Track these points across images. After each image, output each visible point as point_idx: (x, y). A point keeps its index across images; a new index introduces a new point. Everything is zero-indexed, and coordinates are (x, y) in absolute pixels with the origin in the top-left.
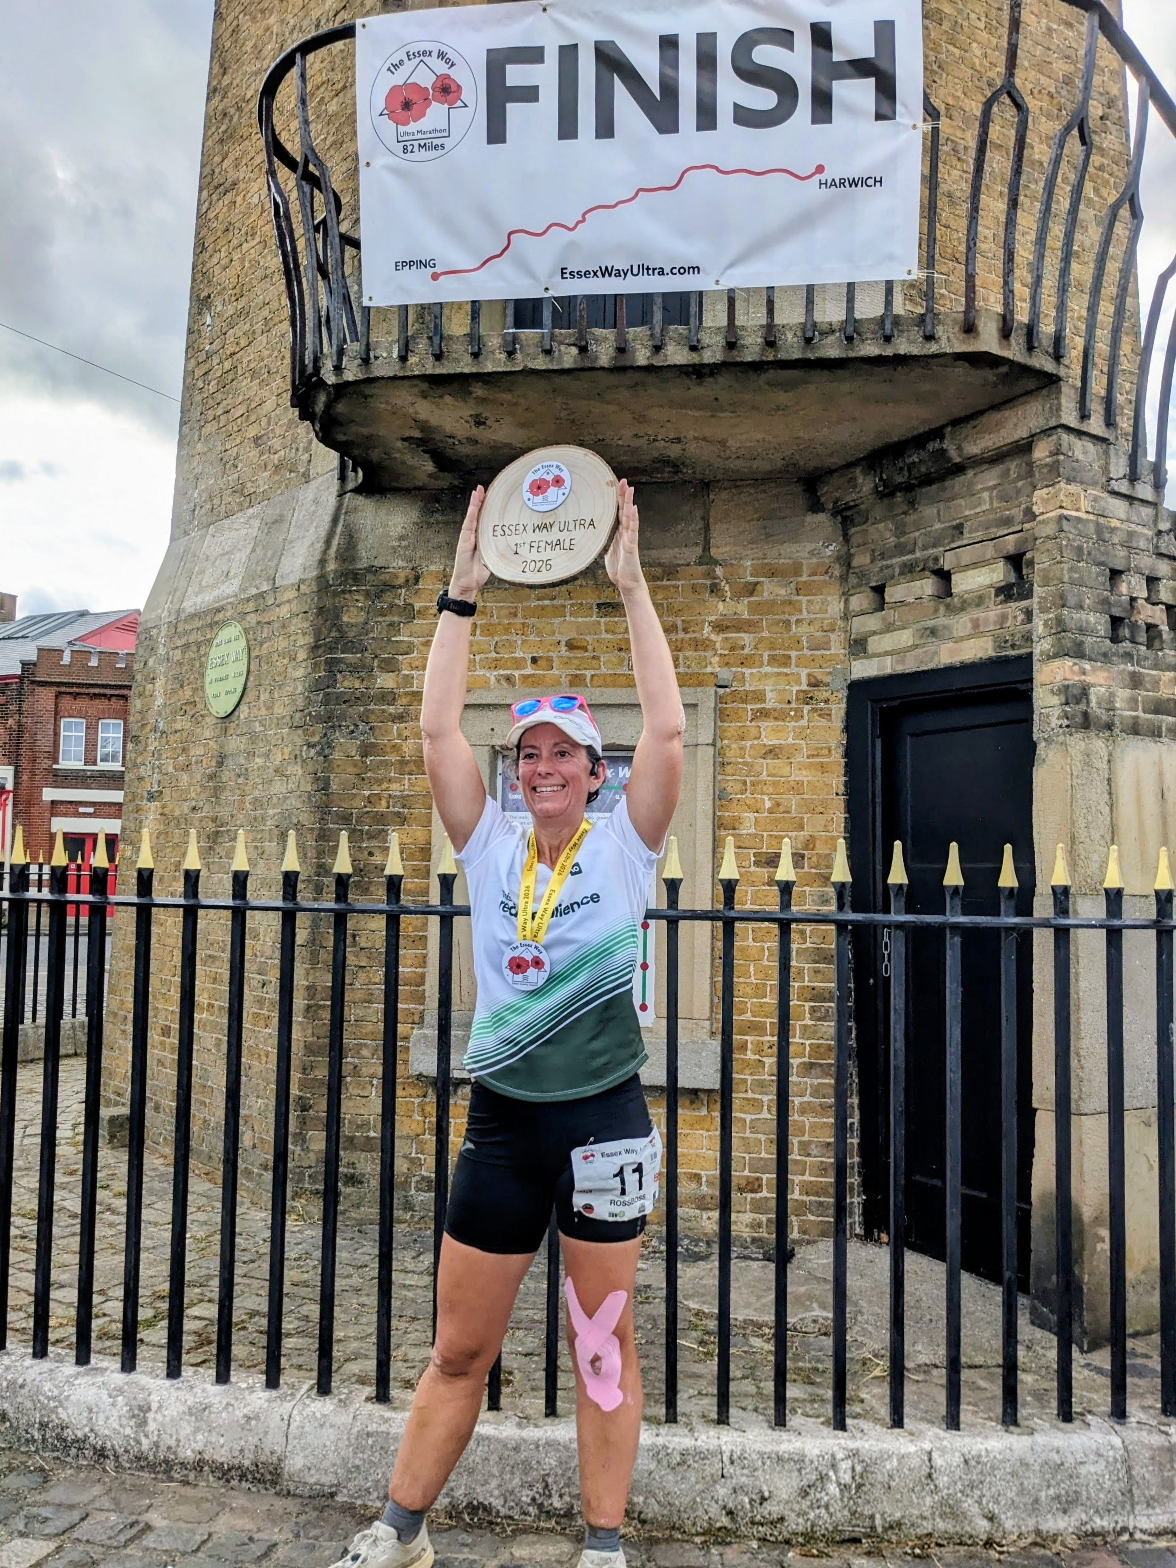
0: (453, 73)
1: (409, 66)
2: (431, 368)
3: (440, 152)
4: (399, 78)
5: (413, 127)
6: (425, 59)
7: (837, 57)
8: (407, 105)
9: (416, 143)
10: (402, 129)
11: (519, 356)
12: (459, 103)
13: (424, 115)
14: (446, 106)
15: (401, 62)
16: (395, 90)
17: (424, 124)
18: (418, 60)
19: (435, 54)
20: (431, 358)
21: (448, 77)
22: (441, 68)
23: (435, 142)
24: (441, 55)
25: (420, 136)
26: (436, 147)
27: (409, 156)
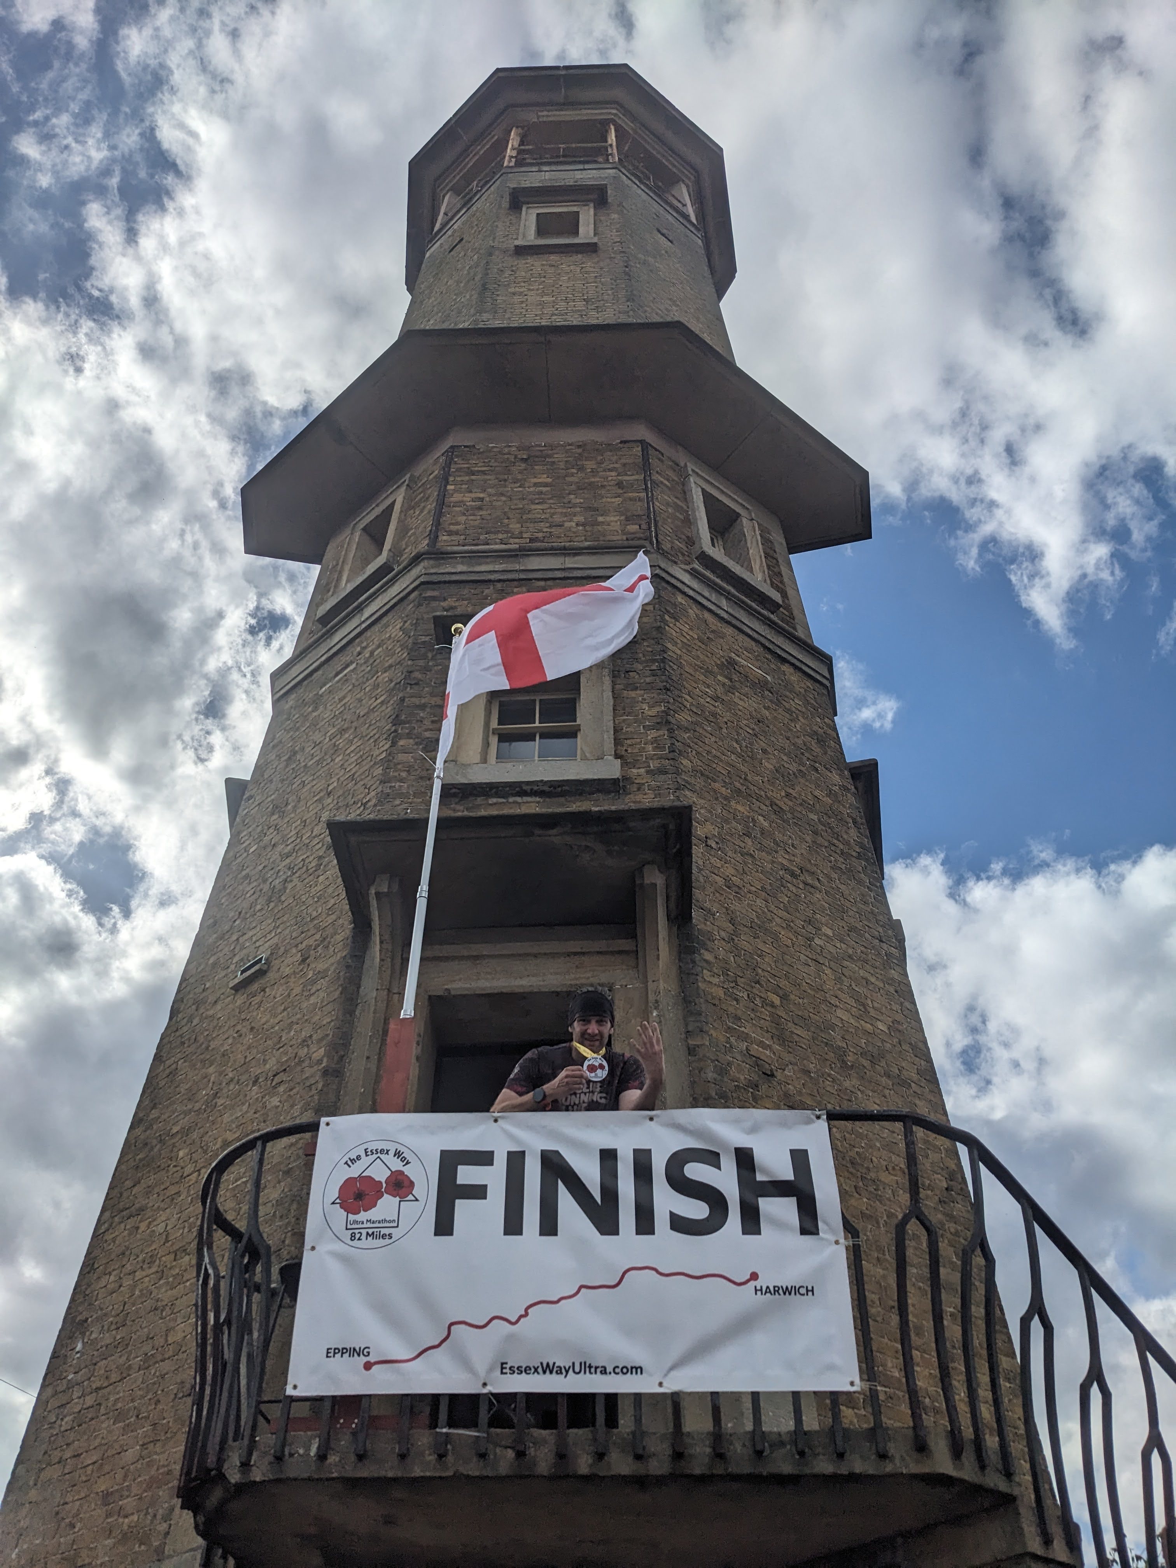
0: (407, 1170)
1: (365, 1161)
2: (351, 1472)
3: (387, 1241)
4: (355, 1171)
5: (363, 1216)
6: (382, 1156)
7: (760, 1177)
8: (359, 1196)
9: (364, 1232)
10: (351, 1217)
11: (450, 1458)
12: (410, 1197)
13: (375, 1206)
14: (398, 1199)
15: (359, 1158)
16: (349, 1182)
17: (374, 1214)
18: (375, 1156)
19: (392, 1153)
20: (353, 1458)
21: (401, 1173)
22: (396, 1165)
23: (383, 1231)
24: (398, 1154)
25: (369, 1225)
26: (384, 1236)
27: (356, 1243)
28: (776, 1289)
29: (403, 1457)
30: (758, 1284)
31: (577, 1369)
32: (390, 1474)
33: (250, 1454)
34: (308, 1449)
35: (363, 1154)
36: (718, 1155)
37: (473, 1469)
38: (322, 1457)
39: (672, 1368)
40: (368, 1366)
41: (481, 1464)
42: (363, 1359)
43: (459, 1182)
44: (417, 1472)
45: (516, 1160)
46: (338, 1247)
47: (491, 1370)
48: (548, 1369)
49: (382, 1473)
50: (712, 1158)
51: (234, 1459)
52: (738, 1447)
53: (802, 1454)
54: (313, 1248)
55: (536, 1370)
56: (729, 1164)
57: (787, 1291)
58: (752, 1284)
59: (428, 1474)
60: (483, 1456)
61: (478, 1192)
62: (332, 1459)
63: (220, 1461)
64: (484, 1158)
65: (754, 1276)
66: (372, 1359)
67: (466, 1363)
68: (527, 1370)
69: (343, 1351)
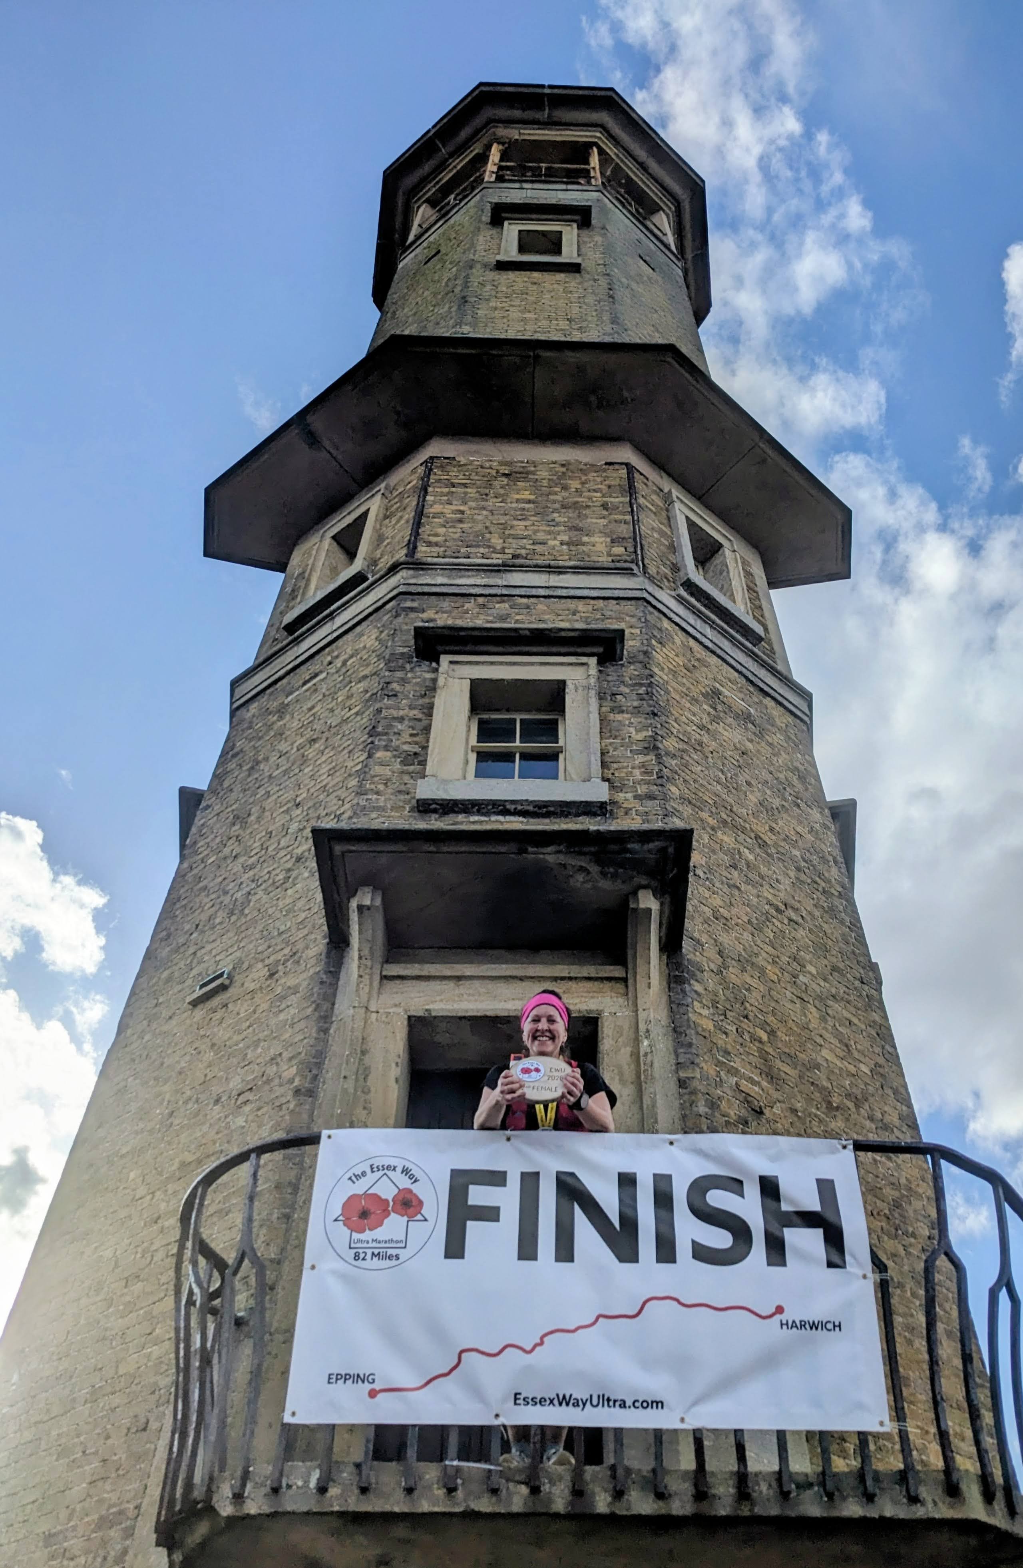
0: (415, 1189)
1: (371, 1178)
2: (355, 1504)
3: (394, 1262)
4: (360, 1188)
5: (368, 1235)
6: (389, 1173)
7: (785, 1207)
8: (364, 1214)
9: (369, 1252)
10: (355, 1236)
11: (460, 1494)
12: (419, 1217)
13: (381, 1224)
14: (406, 1218)
15: (364, 1174)
16: (353, 1198)
17: (380, 1233)
18: (381, 1173)
19: (399, 1170)
20: (357, 1491)
21: (410, 1191)
22: (404, 1182)
23: (390, 1252)
24: (406, 1171)
25: (374, 1245)
26: (390, 1257)
27: (360, 1263)
28: (803, 1325)
29: (409, 1491)
30: (784, 1317)
31: (595, 1402)
32: (397, 1509)
33: (243, 1485)
34: (306, 1482)
35: (368, 1170)
36: (741, 1182)
37: (484, 1505)
38: (322, 1490)
39: (695, 1403)
40: (373, 1394)
41: (494, 1499)
42: (367, 1387)
43: (470, 1202)
44: (425, 1507)
45: (531, 1181)
46: (340, 1265)
47: (504, 1400)
48: (564, 1401)
49: (387, 1508)
50: (735, 1185)
51: (226, 1490)
52: (764, 1487)
53: (830, 1496)
54: (313, 1267)
55: (552, 1402)
56: (753, 1192)
57: (814, 1326)
58: (778, 1317)
59: (436, 1509)
60: (495, 1491)
61: (491, 1214)
62: (334, 1491)
63: (210, 1492)
64: (497, 1178)
65: (780, 1310)
66: (377, 1386)
67: (476, 1392)
68: (542, 1401)
69: (346, 1377)
